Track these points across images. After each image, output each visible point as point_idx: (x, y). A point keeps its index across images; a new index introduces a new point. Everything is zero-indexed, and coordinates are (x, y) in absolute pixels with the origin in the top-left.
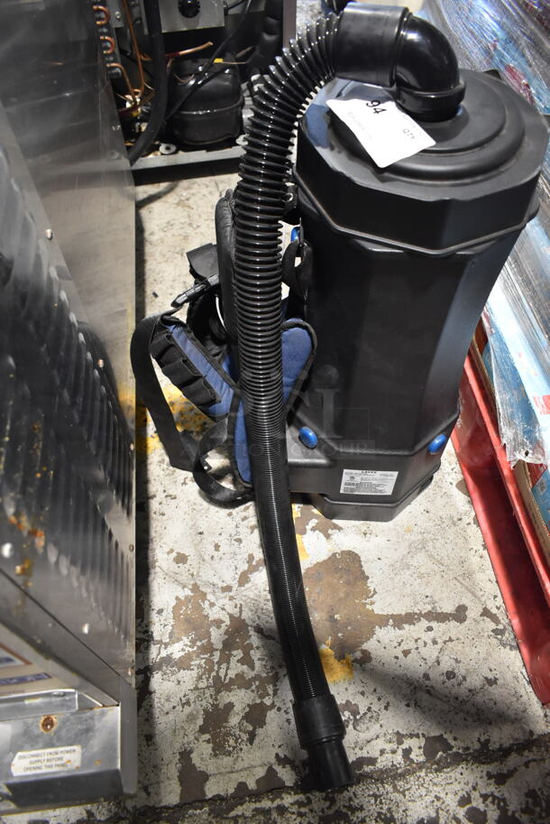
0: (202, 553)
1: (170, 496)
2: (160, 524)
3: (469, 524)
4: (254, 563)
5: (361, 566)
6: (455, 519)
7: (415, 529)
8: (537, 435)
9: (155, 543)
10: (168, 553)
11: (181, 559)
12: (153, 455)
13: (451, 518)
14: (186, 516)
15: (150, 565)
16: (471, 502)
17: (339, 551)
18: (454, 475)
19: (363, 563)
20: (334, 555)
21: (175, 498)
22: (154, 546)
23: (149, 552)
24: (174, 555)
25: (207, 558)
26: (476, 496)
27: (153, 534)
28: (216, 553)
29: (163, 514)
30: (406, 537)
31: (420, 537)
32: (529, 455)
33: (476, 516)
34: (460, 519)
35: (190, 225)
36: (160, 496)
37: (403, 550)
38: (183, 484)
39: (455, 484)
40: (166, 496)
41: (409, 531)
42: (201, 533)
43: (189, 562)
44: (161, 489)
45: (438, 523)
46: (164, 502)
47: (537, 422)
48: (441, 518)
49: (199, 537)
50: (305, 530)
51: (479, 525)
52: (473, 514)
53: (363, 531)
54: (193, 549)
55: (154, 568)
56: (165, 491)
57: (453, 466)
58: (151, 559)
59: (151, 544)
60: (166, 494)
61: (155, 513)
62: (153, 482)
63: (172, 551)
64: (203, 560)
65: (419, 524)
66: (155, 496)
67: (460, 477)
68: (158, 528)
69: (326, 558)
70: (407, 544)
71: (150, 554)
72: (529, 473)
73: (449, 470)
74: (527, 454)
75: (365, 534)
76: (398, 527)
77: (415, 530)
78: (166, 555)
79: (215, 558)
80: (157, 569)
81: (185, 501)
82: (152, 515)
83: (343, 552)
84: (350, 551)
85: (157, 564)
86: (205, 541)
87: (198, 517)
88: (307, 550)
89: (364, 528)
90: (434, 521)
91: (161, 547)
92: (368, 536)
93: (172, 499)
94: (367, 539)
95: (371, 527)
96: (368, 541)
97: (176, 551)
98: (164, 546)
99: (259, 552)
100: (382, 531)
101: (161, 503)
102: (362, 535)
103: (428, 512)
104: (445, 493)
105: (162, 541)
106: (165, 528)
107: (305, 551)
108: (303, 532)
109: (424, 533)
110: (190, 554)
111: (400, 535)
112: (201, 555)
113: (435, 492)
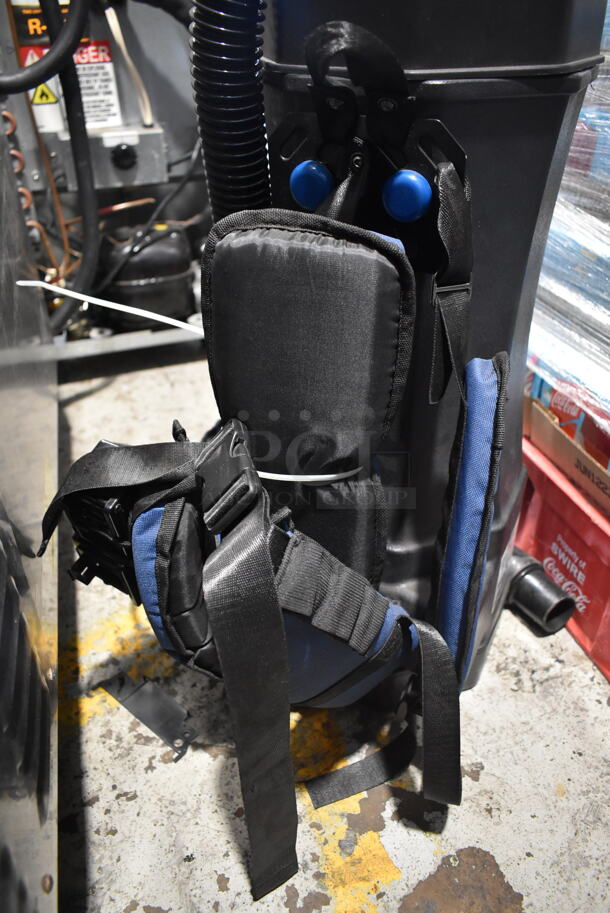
0: (195, 900)
1: (126, 794)
2: (107, 854)
4: (300, 904)
5: (502, 876)
7: (571, 787)
9: (100, 894)
12: (91, 726)
14: (158, 830)
17: (453, 853)
18: (597, 688)
19: (502, 869)
20: (446, 860)
21: (135, 797)
22: (99, 901)
25: (206, 908)
27: (95, 875)
28: (222, 896)
29: (114, 832)
30: (560, 804)
31: (584, 801)
35: (135, 418)
36: (107, 798)
37: (564, 832)
38: (147, 769)
39: (604, 700)
40: (118, 797)
41: (562, 792)
42: (189, 859)
44: (107, 784)
46: (115, 807)
49: (185, 867)
50: (382, 820)
53: (484, 805)
54: (175, 893)
56: (114, 787)
57: (591, 674)
59: (91, 898)
60: (117, 792)
61: (98, 832)
62: (91, 773)
63: (134, 905)
65: (574, 776)
66: (96, 799)
68: (105, 862)
69: (431, 869)
70: (567, 817)
73: (587, 681)
75: (489, 811)
76: (541, 789)
77: (571, 789)
79: (224, 905)
81: (154, 800)
82: (94, 837)
83: (460, 852)
84: (472, 848)
86: (198, 873)
87: (179, 827)
88: (394, 859)
89: (484, 802)
90: (597, 768)
91: (112, 900)
92: (494, 813)
93: (129, 799)
94: (496, 819)
95: (495, 796)
96: (498, 824)
97: (142, 904)
98: (117, 897)
99: (306, 879)
100: (518, 800)
101: (108, 811)
102: (485, 813)
103: (580, 754)
104: (596, 718)
105: (113, 888)
106: (118, 860)
107: (390, 861)
108: (379, 826)
109: (588, 792)
110: (172, 905)
111: (549, 802)
112: (193, 904)
113: (579, 719)
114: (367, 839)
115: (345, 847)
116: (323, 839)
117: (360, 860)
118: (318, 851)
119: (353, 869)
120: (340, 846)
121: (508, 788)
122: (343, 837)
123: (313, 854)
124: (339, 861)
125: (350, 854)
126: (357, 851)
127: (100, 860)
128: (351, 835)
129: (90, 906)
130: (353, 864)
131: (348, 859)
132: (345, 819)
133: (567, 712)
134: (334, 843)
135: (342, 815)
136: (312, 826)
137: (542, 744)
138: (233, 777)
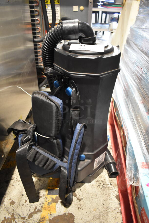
0: (20, 202)
1: (18, 180)
3: (118, 212)
4: (36, 210)
5: (74, 220)
6: (113, 209)
8: (138, 175)
10: (9, 200)
11: (12, 203)
13: (112, 208)
14: (20, 188)
15: (1, 203)
16: (120, 204)
17: (68, 213)
18: (115, 193)
19: (75, 219)
20: (65, 213)
22: (6, 196)
23: (3, 198)
24: (11, 201)
25: (21, 205)
26: (122, 202)
27: (7, 192)
28: (25, 204)
29: (13, 186)
30: (93, 212)
31: (98, 213)
32: (135, 183)
33: (121, 210)
34: (115, 210)
37: (91, 217)
39: (115, 196)
40: (17, 180)
41: (95, 210)
43: (14, 205)
44: (16, 177)
45: (106, 209)
47: (138, 171)
48: (108, 208)
49: (21, 196)
50: (58, 201)
51: (121, 214)
52: (120, 209)
53: (78, 207)
54: (18, 200)
55: (2, 204)
56: (17, 178)
57: (116, 189)
58: (3, 201)
59: (5, 195)
60: (17, 179)
61: (11, 185)
63: (11, 199)
64: (20, 205)
65: (99, 208)
66: (13, 179)
67: (117, 194)
68: (10, 190)
69: (62, 214)
70: (93, 215)
71: (3, 199)
72: (135, 191)
73: (114, 190)
74: (134, 182)
75: (79, 208)
76: (91, 208)
77: (97, 210)
78: (8, 201)
79: (24, 205)
80: (3, 205)
82: (10, 185)
83: (69, 213)
84: (71, 213)
85: (4, 203)
88: (56, 209)
89: (79, 206)
90: (105, 208)
91: (8, 197)
92: (79, 209)
93: (18, 181)
94: (79, 210)
95: (81, 206)
96: (79, 211)
97: (12, 200)
98: (9, 197)
99: (40, 206)
100: (85, 208)
101: (14, 182)
102: (77, 208)
103: (103, 204)
104: (111, 198)
105: (9, 195)
106: (12, 191)
107: (55, 209)
108: (57, 202)
109: (100, 212)
110: (16, 202)
111: (91, 211)
112: (20, 203)
113: (107, 197)
114: (54, 204)
115: (49, 204)
116: (46, 201)
117: (50, 207)
118: (44, 202)
119: (48, 208)
120: (48, 203)
121: (85, 205)
122: (50, 202)
123: (43, 203)
124: (47, 206)
125: (49, 205)
126: (51, 205)
127: (9, 190)
128: (51, 202)
129: (4, 197)
130: (49, 207)
131: (48, 206)
132: (52, 199)
133: (106, 195)
134: (47, 202)
135: (52, 198)
136: (45, 198)
137: (97, 199)
138: (37, 184)
